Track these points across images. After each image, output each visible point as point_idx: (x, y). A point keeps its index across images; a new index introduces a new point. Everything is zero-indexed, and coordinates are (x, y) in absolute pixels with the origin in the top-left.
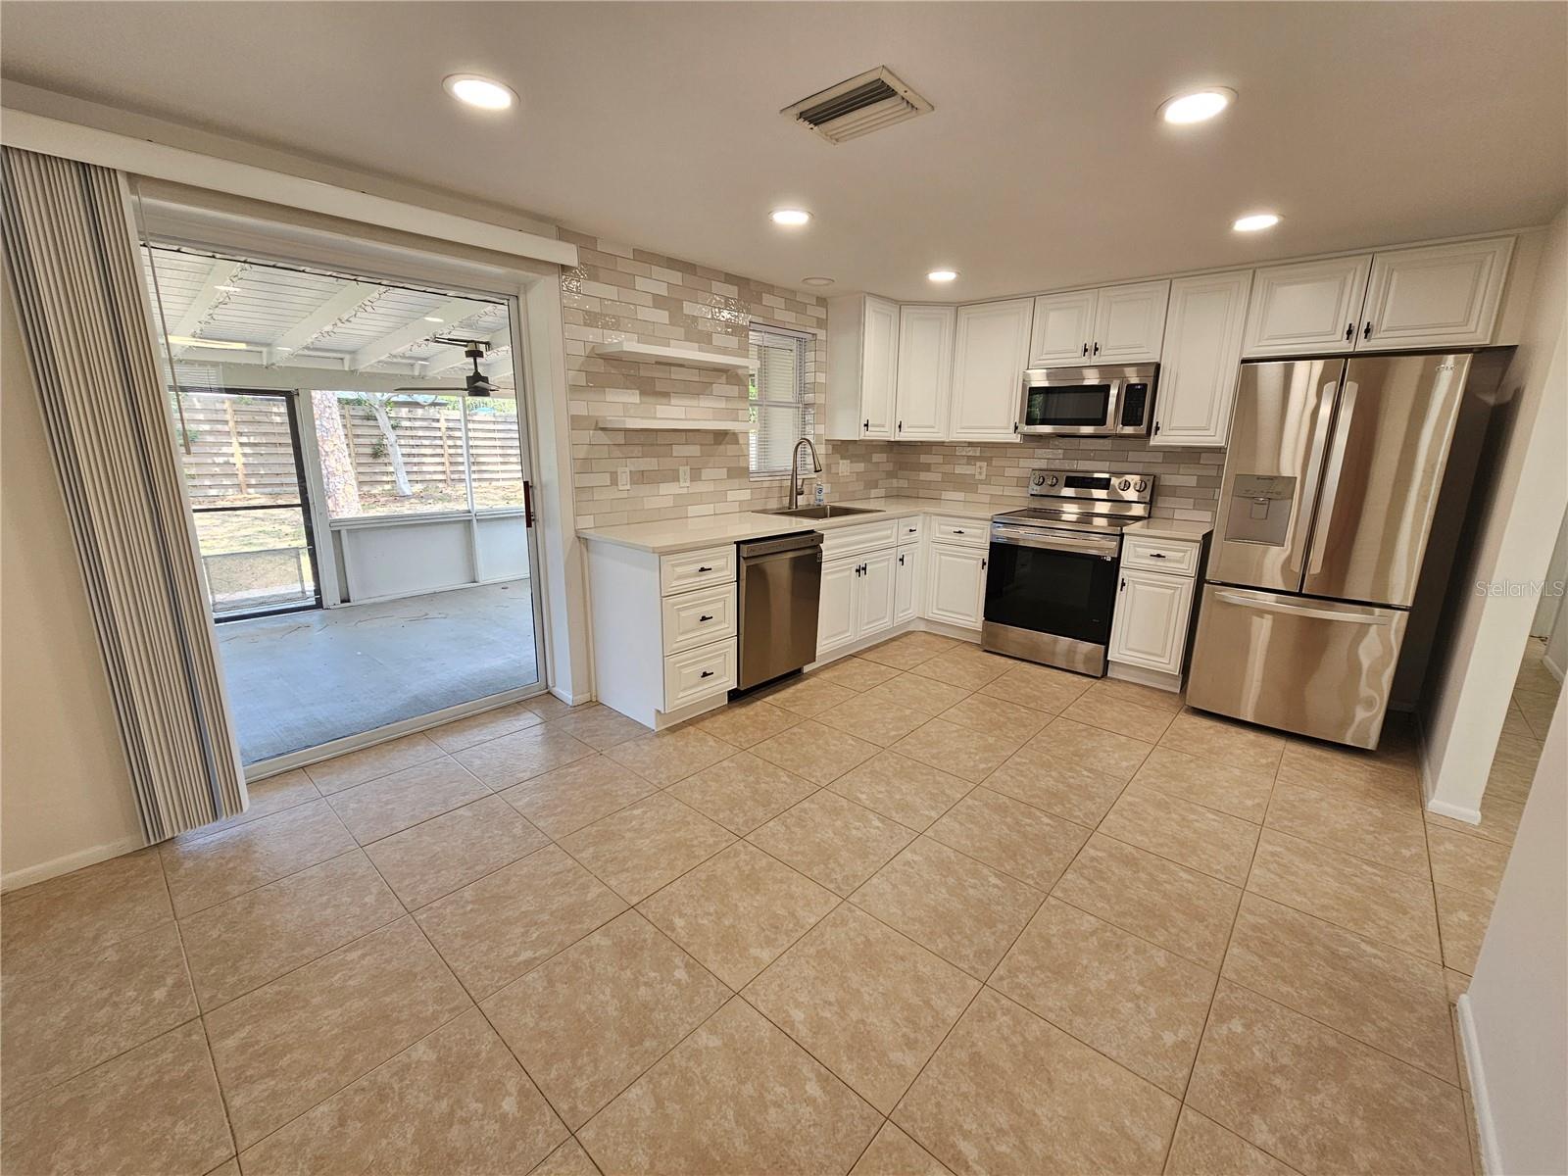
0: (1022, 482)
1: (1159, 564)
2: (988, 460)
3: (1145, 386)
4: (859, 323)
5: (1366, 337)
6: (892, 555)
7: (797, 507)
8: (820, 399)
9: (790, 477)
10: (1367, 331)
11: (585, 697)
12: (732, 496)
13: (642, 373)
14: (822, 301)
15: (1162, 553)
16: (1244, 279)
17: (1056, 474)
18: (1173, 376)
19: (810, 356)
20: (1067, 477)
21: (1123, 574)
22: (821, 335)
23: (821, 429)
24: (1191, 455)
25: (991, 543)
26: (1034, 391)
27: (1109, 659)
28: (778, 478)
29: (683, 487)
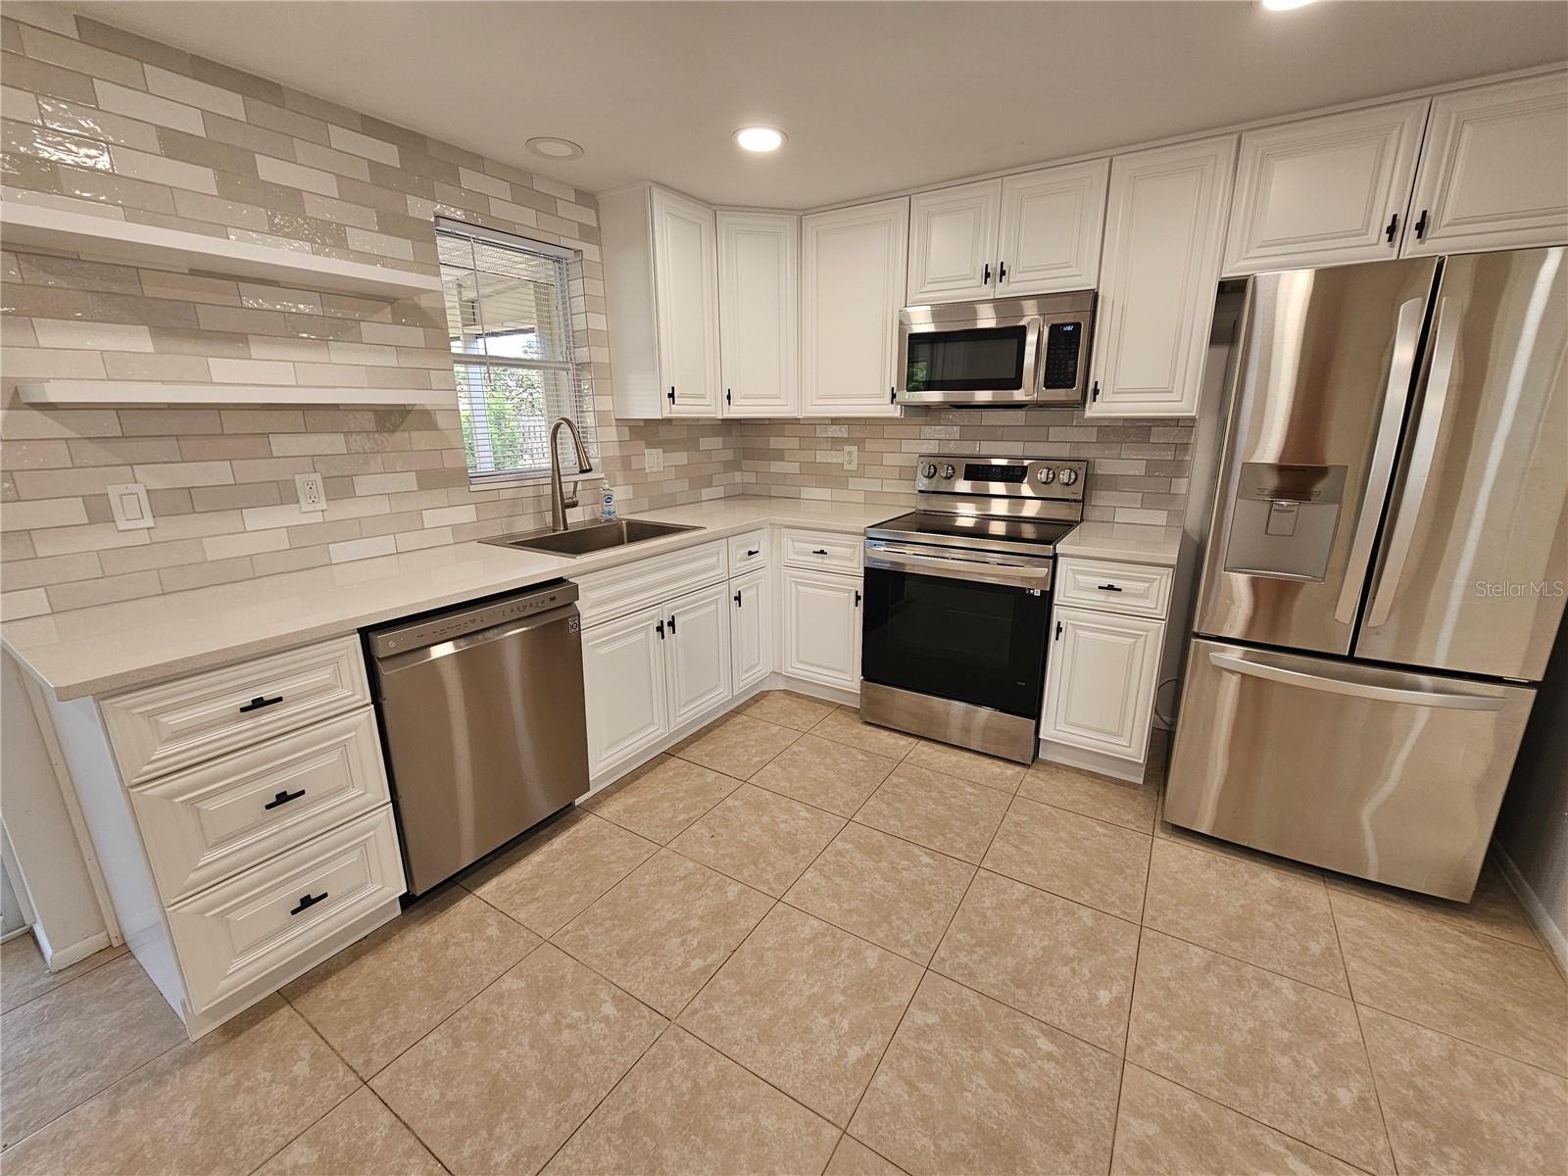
0: (907, 474)
1: (1111, 599)
2: (859, 442)
3: (1077, 326)
4: (644, 232)
5: (1419, 236)
6: (723, 594)
7: (566, 528)
8: (601, 356)
9: (549, 480)
10: (1421, 227)
11: (97, 941)
12: (431, 518)
13: (150, 291)
14: (586, 197)
15: (1116, 584)
16: (1225, 149)
17: (952, 461)
18: (1117, 310)
19: (576, 286)
20: (967, 465)
21: (1058, 614)
22: (591, 252)
23: (606, 403)
24: (1138, 430)
25: (865, 568)
26: (916, 340)
27: (1041, 736)
28: (531, 482)
29: (311, 510)
